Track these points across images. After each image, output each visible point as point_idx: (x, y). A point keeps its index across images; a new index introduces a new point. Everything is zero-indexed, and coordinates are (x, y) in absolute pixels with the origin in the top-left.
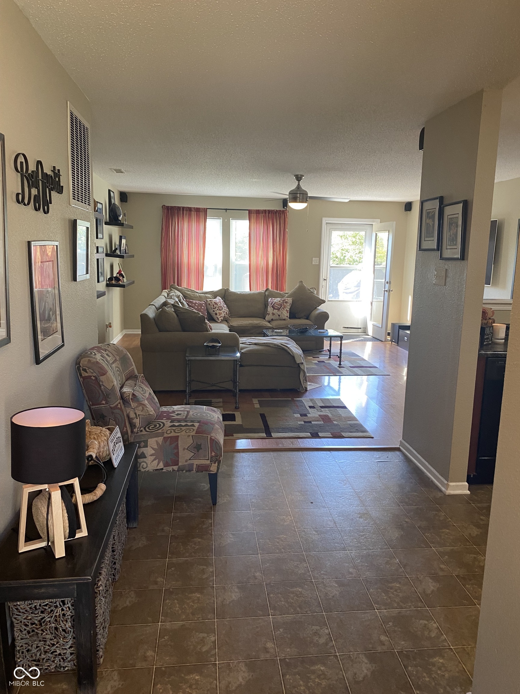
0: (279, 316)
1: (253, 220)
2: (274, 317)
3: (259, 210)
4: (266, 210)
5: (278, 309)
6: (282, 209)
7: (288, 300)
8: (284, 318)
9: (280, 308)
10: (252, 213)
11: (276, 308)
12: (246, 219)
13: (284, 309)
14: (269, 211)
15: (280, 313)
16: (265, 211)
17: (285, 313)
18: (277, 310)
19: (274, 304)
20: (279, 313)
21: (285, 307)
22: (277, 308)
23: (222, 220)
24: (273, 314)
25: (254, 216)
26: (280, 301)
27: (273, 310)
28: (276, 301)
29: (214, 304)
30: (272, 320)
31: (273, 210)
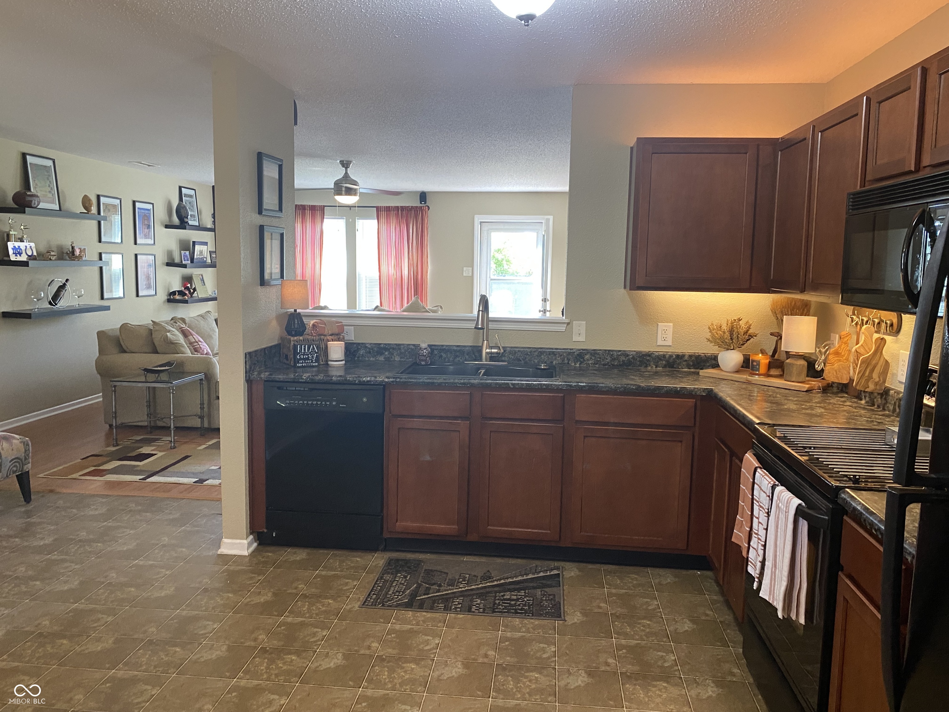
1: (383, 220)
3: (390, 207)
6: (419, 205)
10: (381, 211)
12: (374, 219)
14: (403, 208)
16: (397, 208)
23: (345, 220)
25: (383, 214)
31: (408, 207)
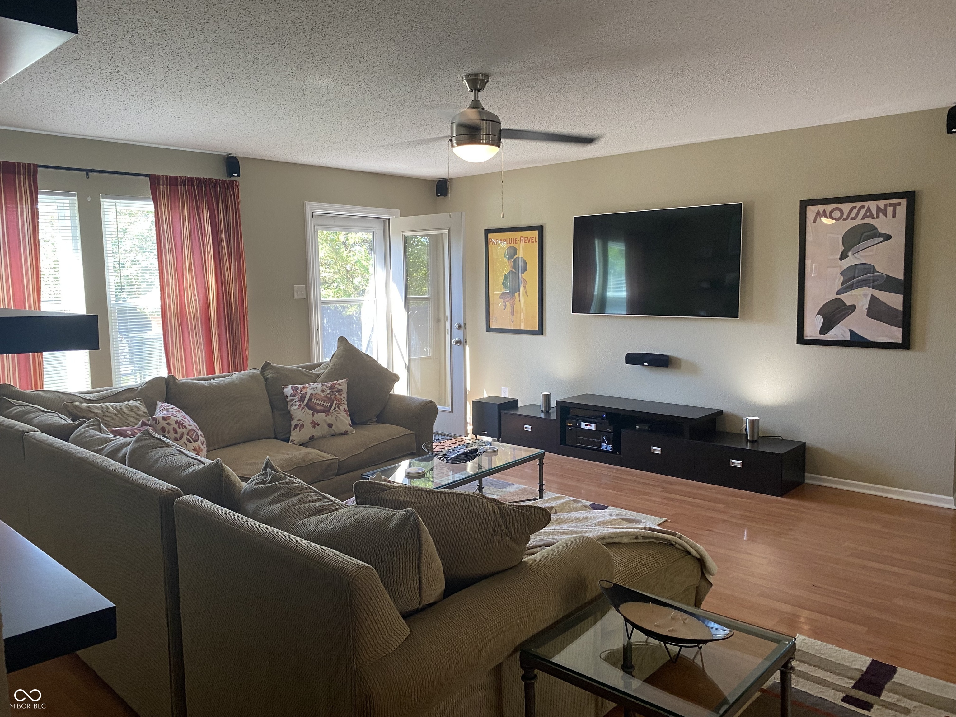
0: (330, 426)
1: (164, 203)
2: (317, 432)
3: (177, 177)
4: (191, 179)
5: (327, 411)
6: (228, 178)
7: (339, 385)
8: (343, 430)
9: (331, 406)
10: (159, 184)
11: (318, 408)
12: (146, 199)
13: (339, 408)
14: (200, 181)
15: (333, 418)
16: (190, 181)
17: (343, 416)
18: (323, 414)
19: (310, 399)
20: (330, 419)
21: (339, 404)
22: (321, 408)
23: (76, 198)
24: (314, 424)
25: (163, 190)
26: (323, 391)
27: (313, 414)
28: (314, 392)
29: (176, 426)
30: (312, 438)
31: (209, 179)
